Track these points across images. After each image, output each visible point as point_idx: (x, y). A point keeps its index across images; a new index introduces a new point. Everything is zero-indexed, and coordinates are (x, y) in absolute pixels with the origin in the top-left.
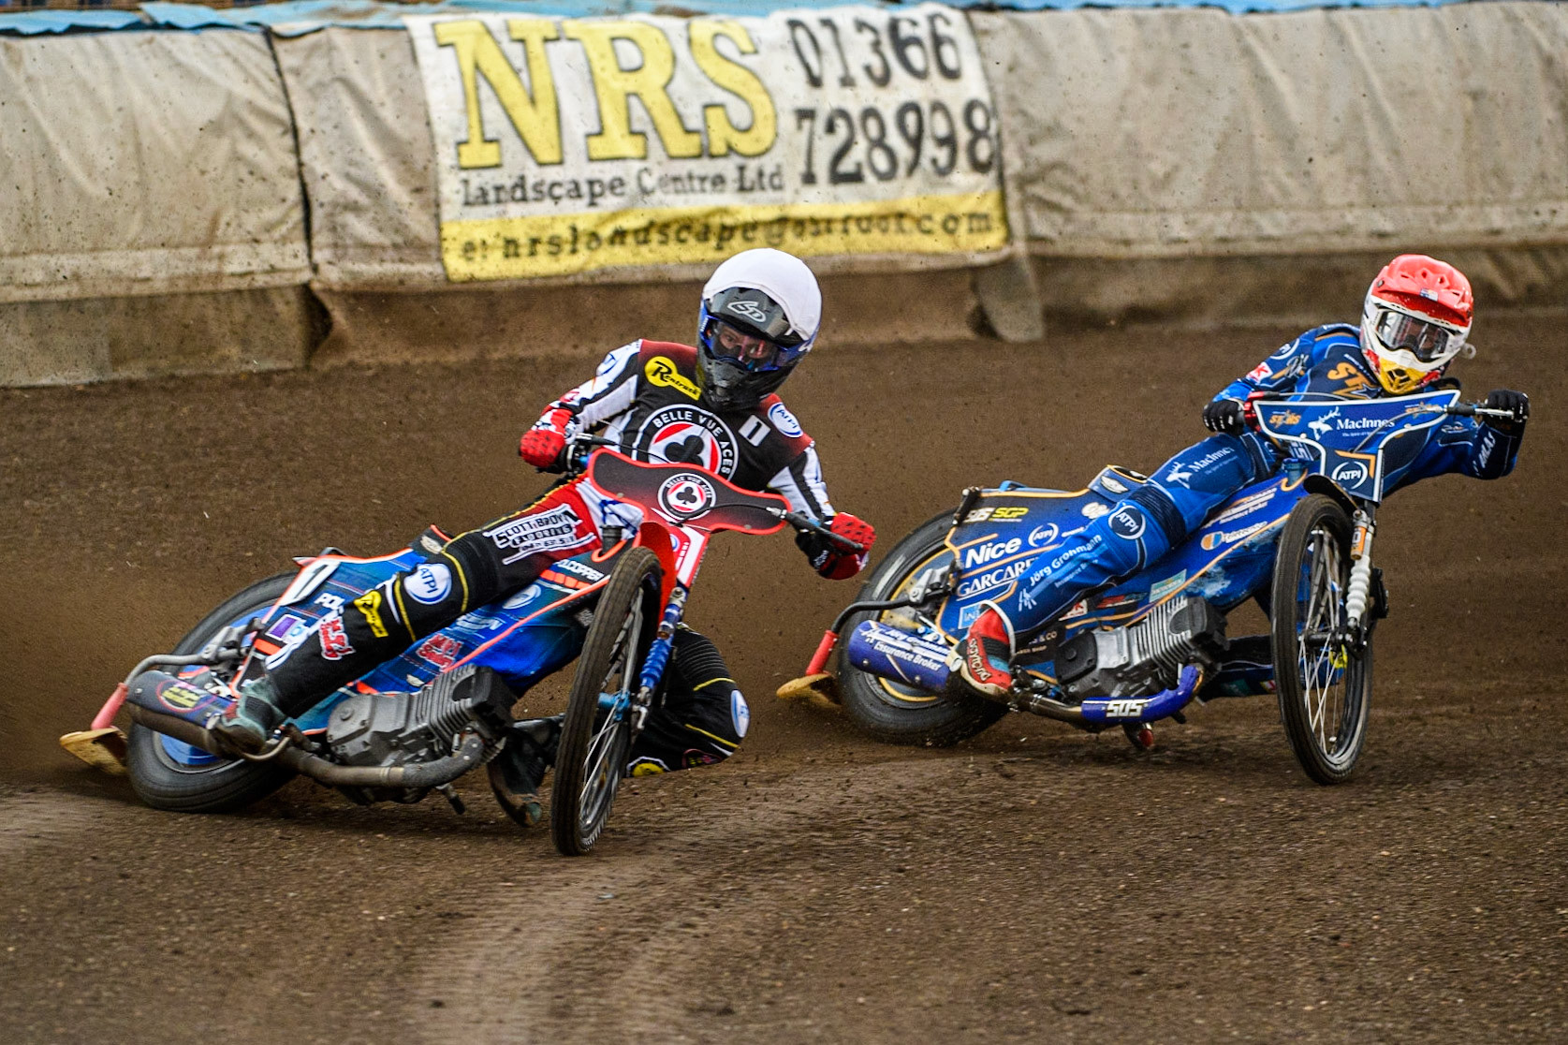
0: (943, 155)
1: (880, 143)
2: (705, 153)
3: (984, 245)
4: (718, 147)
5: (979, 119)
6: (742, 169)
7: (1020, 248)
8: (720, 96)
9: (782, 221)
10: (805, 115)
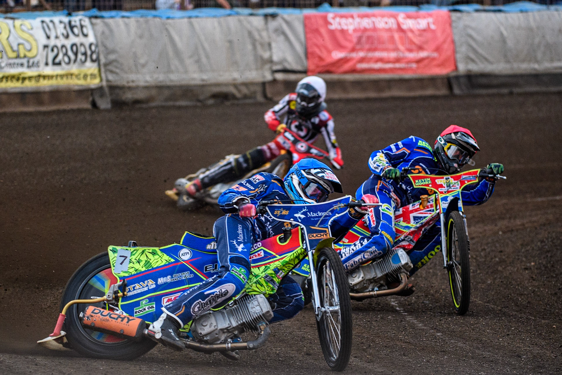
0: (83, 58)
1: (66, 54)
2: (18, 57)
3: (95, 83)
4: (22, 55)
5: (93, 48)
6: (28, 62)
7: (104, 83)
8: (21, 41)
9: (39, 76)
10: (46, 47)
